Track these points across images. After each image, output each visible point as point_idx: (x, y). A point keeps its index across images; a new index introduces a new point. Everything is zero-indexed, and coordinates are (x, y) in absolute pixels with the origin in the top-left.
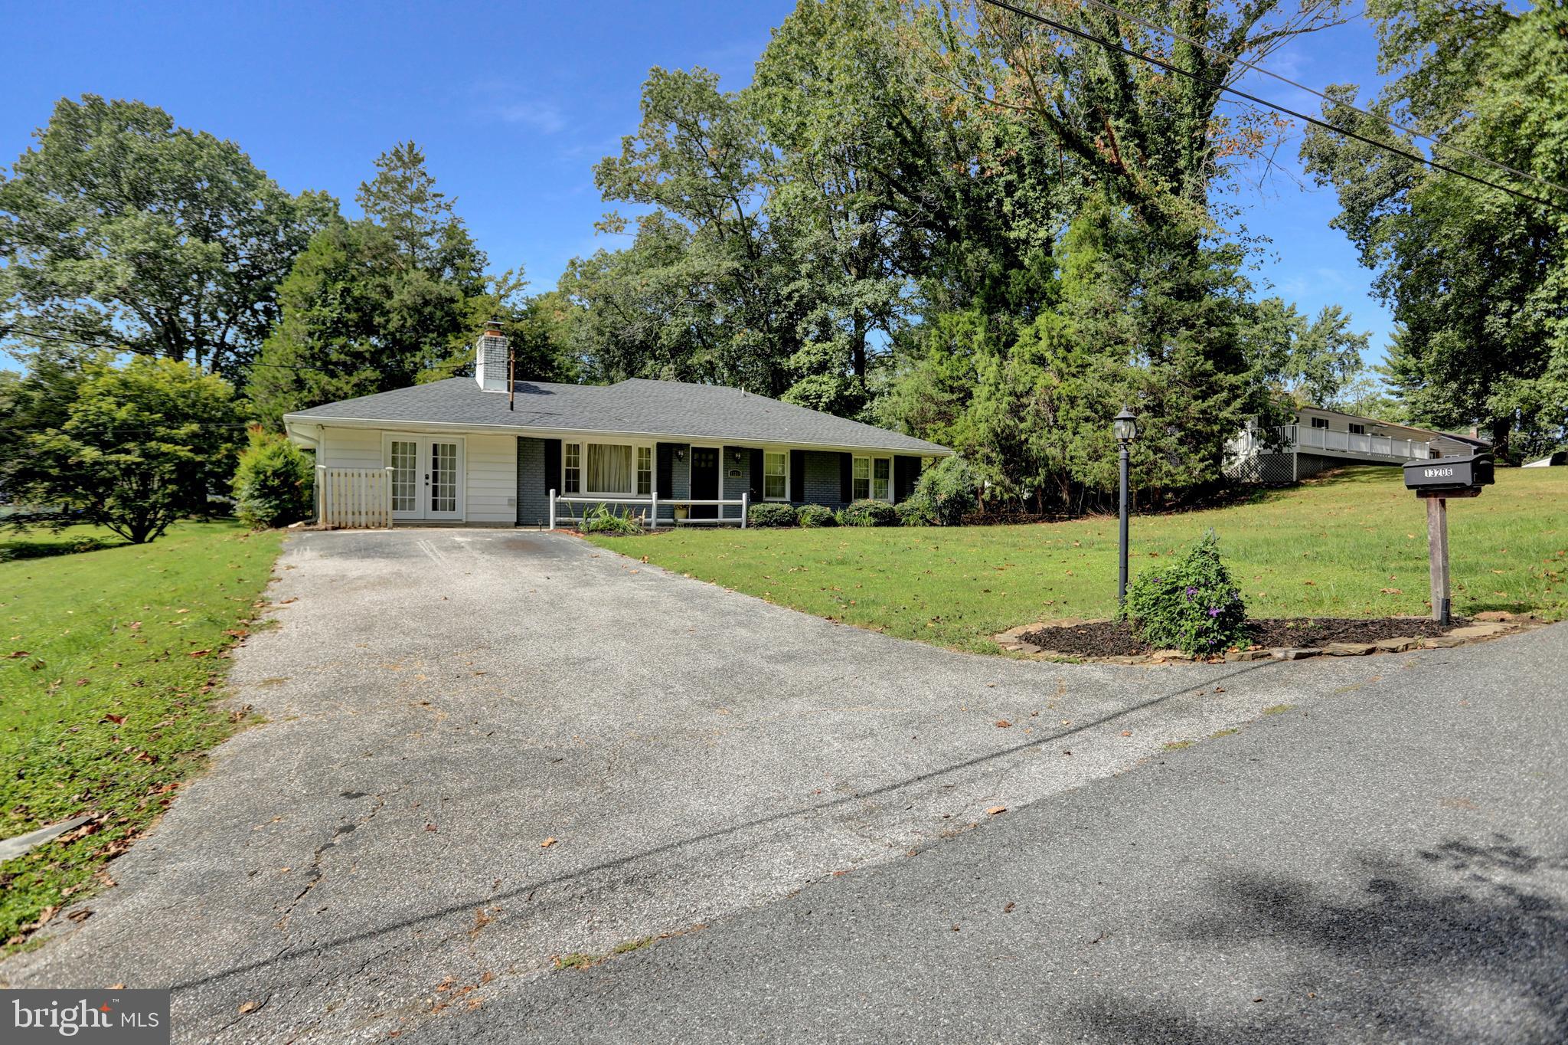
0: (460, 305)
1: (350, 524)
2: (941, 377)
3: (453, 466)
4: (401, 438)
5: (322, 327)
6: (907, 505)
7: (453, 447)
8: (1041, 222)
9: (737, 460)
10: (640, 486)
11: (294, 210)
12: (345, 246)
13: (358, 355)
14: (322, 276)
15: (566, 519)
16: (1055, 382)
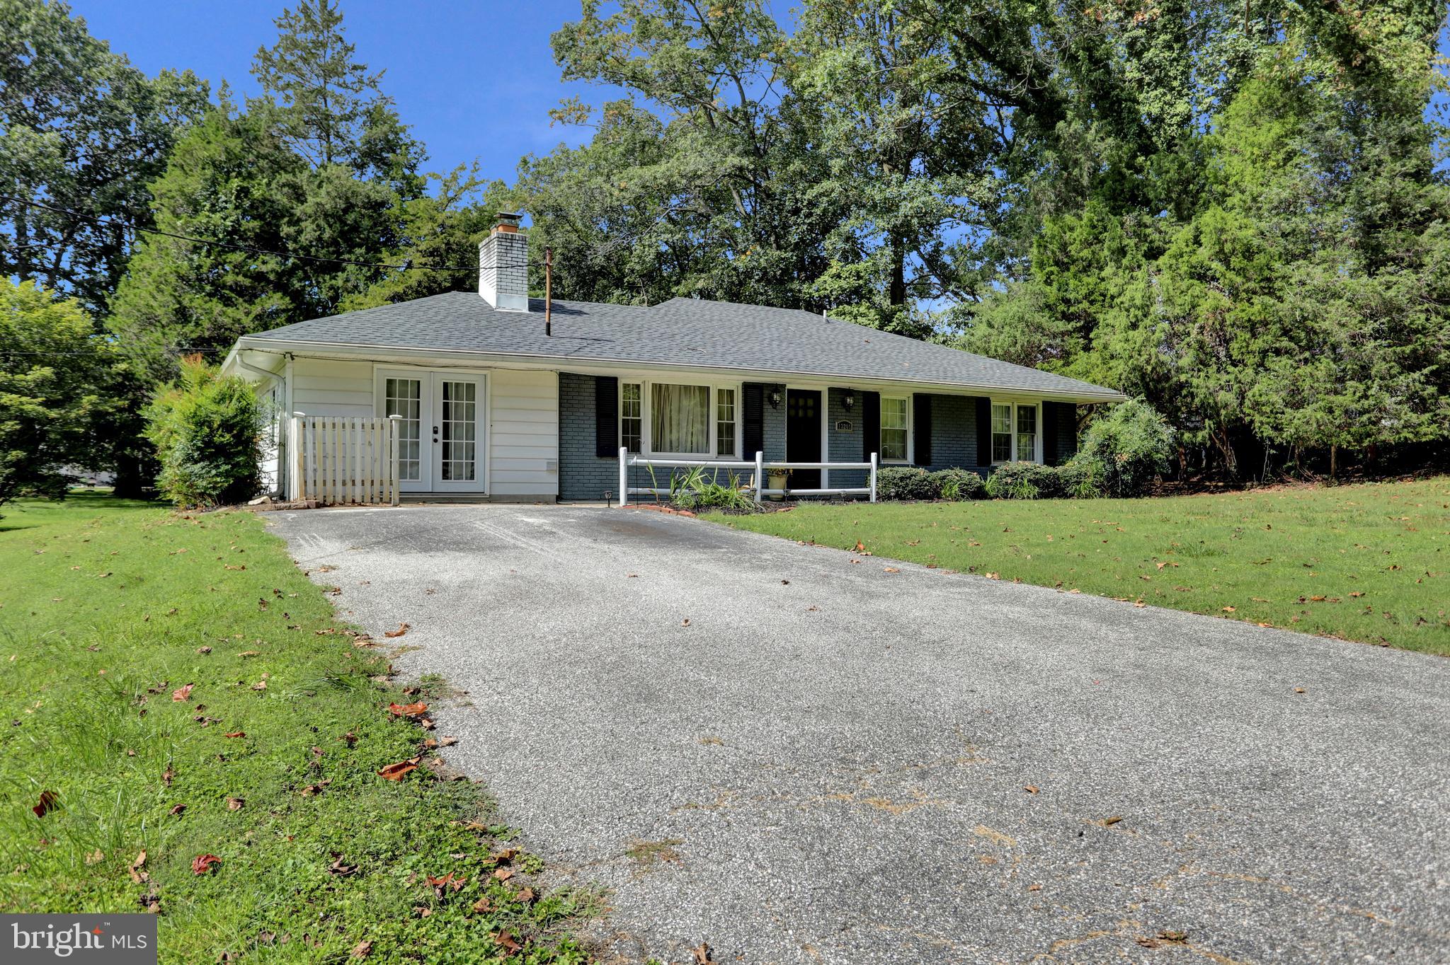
0: (395, 211)
1: (339, 499)
2: (1051, 300)
3: (471, 415)
4: (399, 373)
5: (212, 239)
6: (1071, 467)
7: (471, 387)
8: (1179, 92)
9: (848, 408)
10: (720, 443)
11: (151, 93)
12: (239, 132)
13: (260, 277)
14: (209, 172)
15: (646, 490)
16: (1226, 302)
